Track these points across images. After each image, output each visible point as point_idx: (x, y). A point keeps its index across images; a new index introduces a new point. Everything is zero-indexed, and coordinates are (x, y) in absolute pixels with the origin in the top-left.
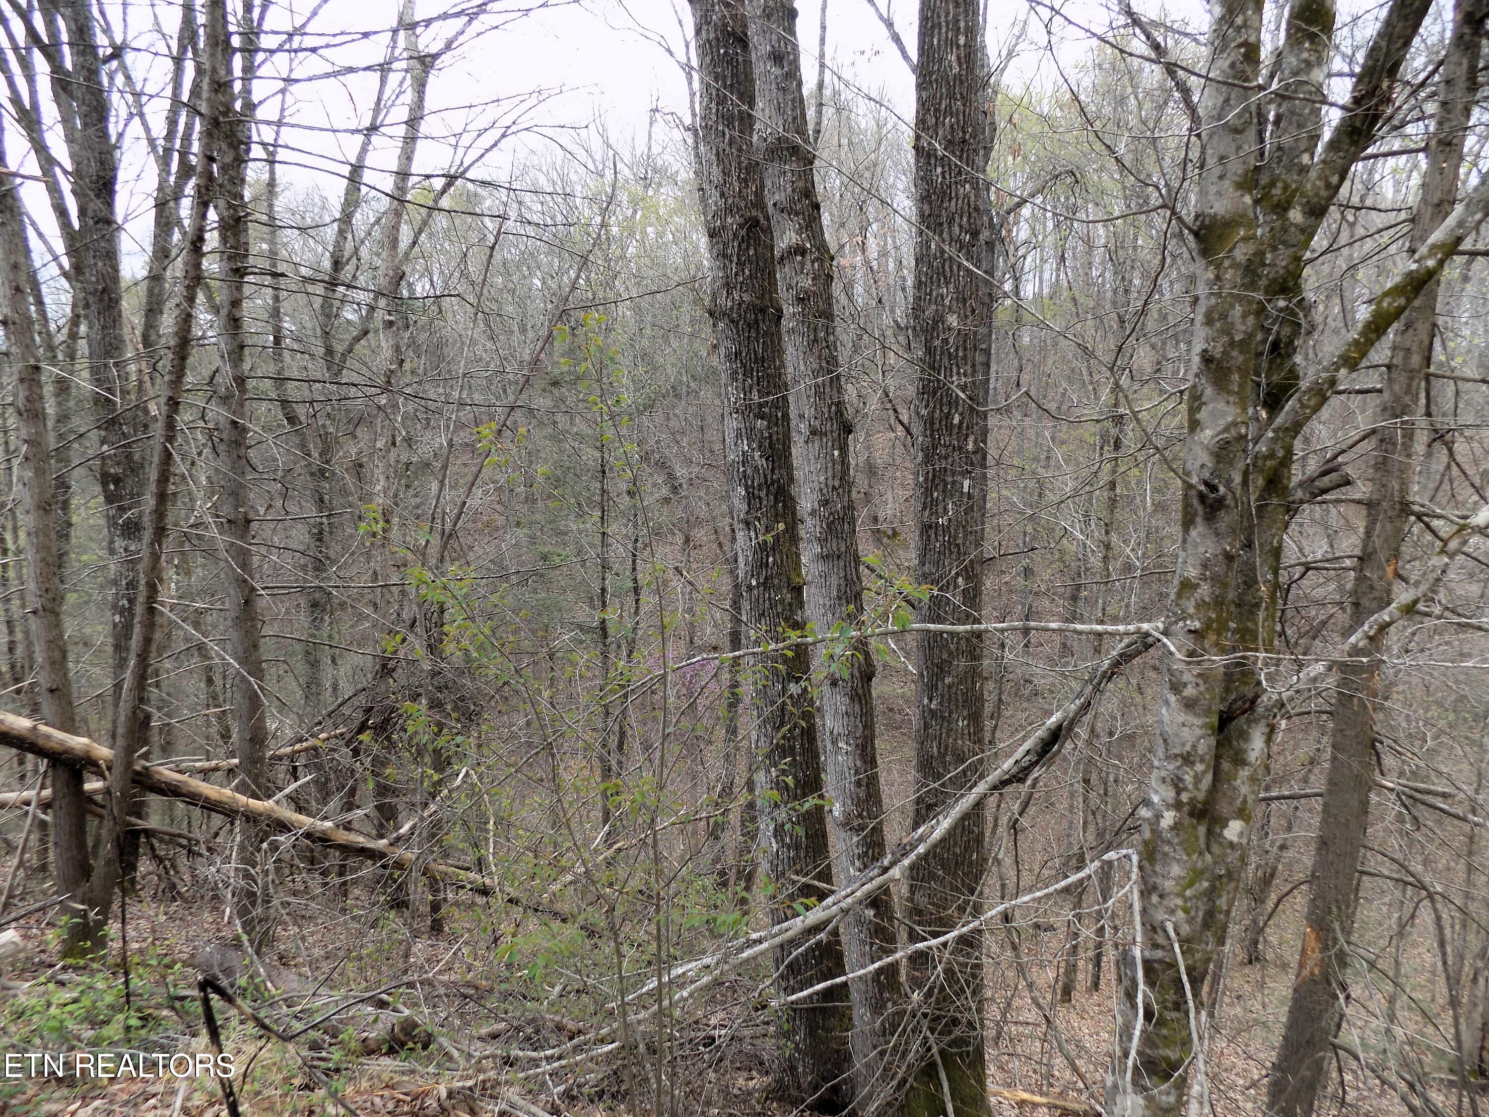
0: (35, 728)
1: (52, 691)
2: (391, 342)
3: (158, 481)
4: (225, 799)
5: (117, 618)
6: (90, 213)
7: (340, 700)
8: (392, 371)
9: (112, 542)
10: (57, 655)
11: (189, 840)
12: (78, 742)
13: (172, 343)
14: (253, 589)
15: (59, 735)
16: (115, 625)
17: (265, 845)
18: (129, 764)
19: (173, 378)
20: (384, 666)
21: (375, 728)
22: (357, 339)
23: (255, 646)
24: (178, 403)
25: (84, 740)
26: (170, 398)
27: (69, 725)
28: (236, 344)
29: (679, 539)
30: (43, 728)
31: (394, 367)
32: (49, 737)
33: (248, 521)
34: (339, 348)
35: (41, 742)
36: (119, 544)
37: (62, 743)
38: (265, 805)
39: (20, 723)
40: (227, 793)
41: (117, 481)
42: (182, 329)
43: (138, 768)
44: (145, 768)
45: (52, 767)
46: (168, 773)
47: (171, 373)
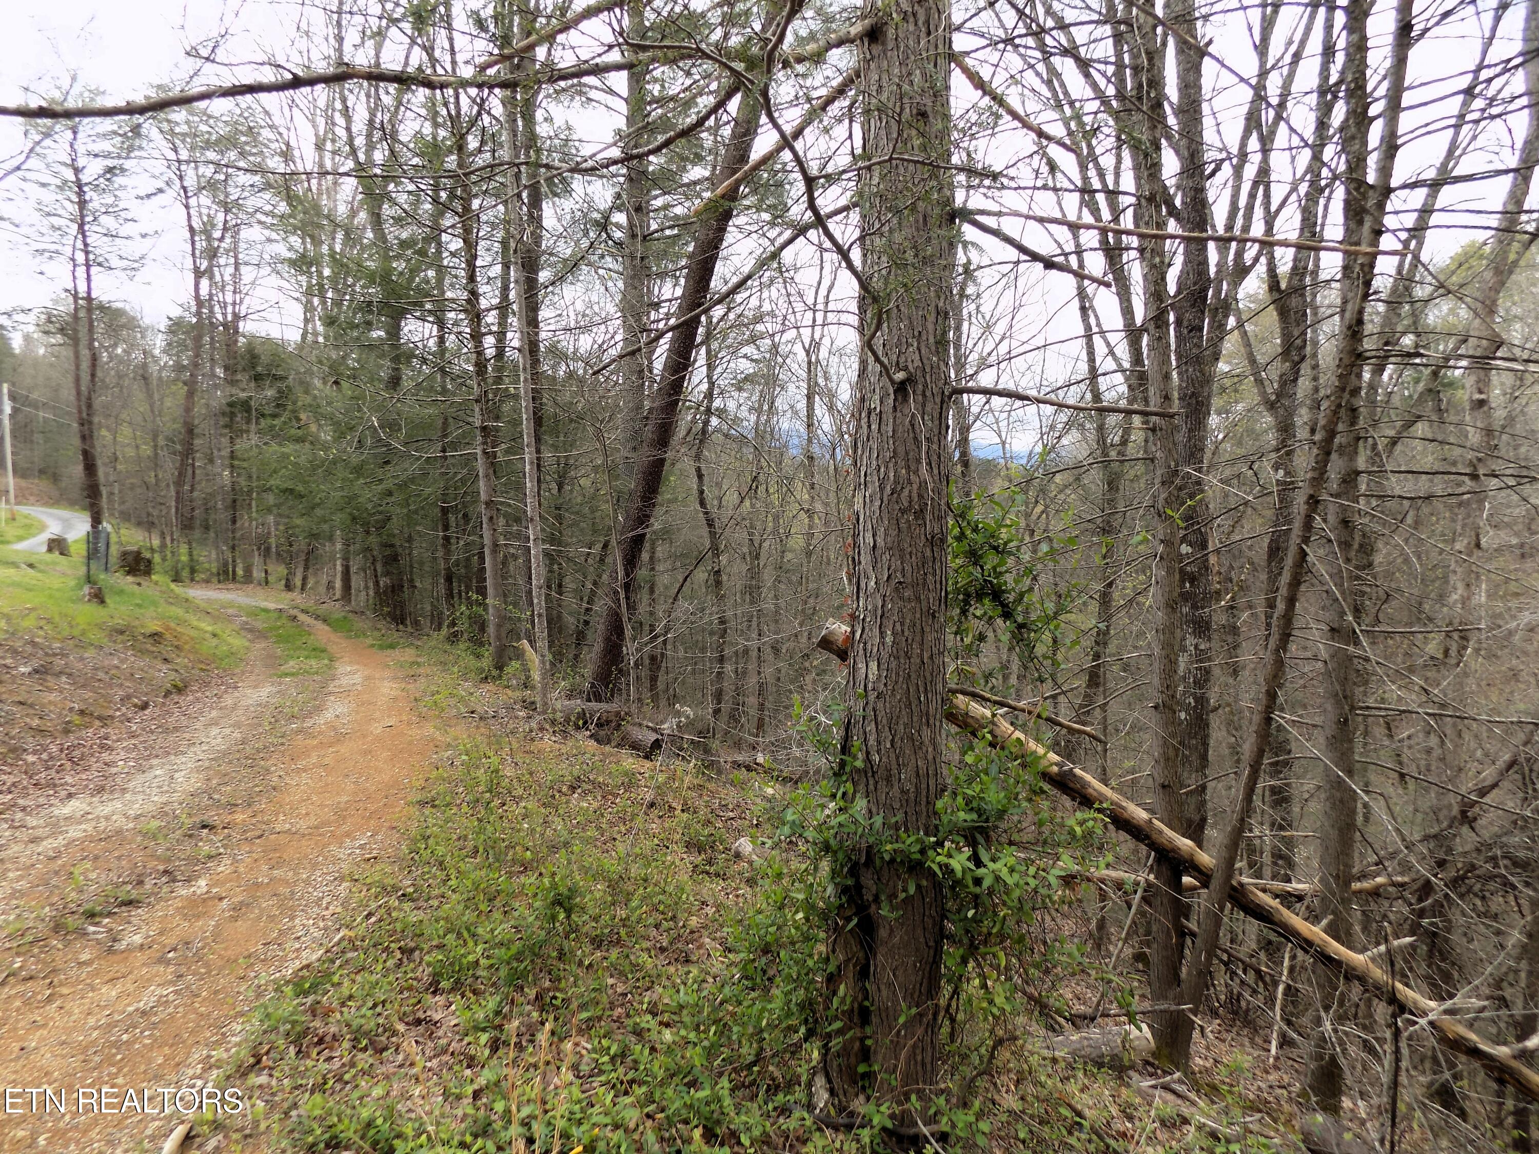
0: (1150, 820)
1: (1164, 786)
2: (1480, 425)
3: (1290, 585)
4: (1317, 940)
6: (1185, 323)
10: (1170, 752)
12: (1185, 843)
14: (1353, 708)
15: (1168, 833)
18: (1228, 876)
19: (1316, 474)
20: (1463, 812)
23: (1350, 772)
24: (1318, 502)
25: (1189, 843)
26: (1311, 497)
28: (1352, 435)
30: (1156, 822)
31: (1482, 454)
32: (1161, 832)
35: (1154, 836)
36: (1190, 641)
37: (1170, 840)
38: (1358, 959)
39: (1141, 815)
40: (1316, 932)
41: (1193, 579)
42: (1330, 422)
43: (1234, 883)
44: (1241, 885)
45: (1158, 860)
46: (1260, 894)
47: (1314, 469)
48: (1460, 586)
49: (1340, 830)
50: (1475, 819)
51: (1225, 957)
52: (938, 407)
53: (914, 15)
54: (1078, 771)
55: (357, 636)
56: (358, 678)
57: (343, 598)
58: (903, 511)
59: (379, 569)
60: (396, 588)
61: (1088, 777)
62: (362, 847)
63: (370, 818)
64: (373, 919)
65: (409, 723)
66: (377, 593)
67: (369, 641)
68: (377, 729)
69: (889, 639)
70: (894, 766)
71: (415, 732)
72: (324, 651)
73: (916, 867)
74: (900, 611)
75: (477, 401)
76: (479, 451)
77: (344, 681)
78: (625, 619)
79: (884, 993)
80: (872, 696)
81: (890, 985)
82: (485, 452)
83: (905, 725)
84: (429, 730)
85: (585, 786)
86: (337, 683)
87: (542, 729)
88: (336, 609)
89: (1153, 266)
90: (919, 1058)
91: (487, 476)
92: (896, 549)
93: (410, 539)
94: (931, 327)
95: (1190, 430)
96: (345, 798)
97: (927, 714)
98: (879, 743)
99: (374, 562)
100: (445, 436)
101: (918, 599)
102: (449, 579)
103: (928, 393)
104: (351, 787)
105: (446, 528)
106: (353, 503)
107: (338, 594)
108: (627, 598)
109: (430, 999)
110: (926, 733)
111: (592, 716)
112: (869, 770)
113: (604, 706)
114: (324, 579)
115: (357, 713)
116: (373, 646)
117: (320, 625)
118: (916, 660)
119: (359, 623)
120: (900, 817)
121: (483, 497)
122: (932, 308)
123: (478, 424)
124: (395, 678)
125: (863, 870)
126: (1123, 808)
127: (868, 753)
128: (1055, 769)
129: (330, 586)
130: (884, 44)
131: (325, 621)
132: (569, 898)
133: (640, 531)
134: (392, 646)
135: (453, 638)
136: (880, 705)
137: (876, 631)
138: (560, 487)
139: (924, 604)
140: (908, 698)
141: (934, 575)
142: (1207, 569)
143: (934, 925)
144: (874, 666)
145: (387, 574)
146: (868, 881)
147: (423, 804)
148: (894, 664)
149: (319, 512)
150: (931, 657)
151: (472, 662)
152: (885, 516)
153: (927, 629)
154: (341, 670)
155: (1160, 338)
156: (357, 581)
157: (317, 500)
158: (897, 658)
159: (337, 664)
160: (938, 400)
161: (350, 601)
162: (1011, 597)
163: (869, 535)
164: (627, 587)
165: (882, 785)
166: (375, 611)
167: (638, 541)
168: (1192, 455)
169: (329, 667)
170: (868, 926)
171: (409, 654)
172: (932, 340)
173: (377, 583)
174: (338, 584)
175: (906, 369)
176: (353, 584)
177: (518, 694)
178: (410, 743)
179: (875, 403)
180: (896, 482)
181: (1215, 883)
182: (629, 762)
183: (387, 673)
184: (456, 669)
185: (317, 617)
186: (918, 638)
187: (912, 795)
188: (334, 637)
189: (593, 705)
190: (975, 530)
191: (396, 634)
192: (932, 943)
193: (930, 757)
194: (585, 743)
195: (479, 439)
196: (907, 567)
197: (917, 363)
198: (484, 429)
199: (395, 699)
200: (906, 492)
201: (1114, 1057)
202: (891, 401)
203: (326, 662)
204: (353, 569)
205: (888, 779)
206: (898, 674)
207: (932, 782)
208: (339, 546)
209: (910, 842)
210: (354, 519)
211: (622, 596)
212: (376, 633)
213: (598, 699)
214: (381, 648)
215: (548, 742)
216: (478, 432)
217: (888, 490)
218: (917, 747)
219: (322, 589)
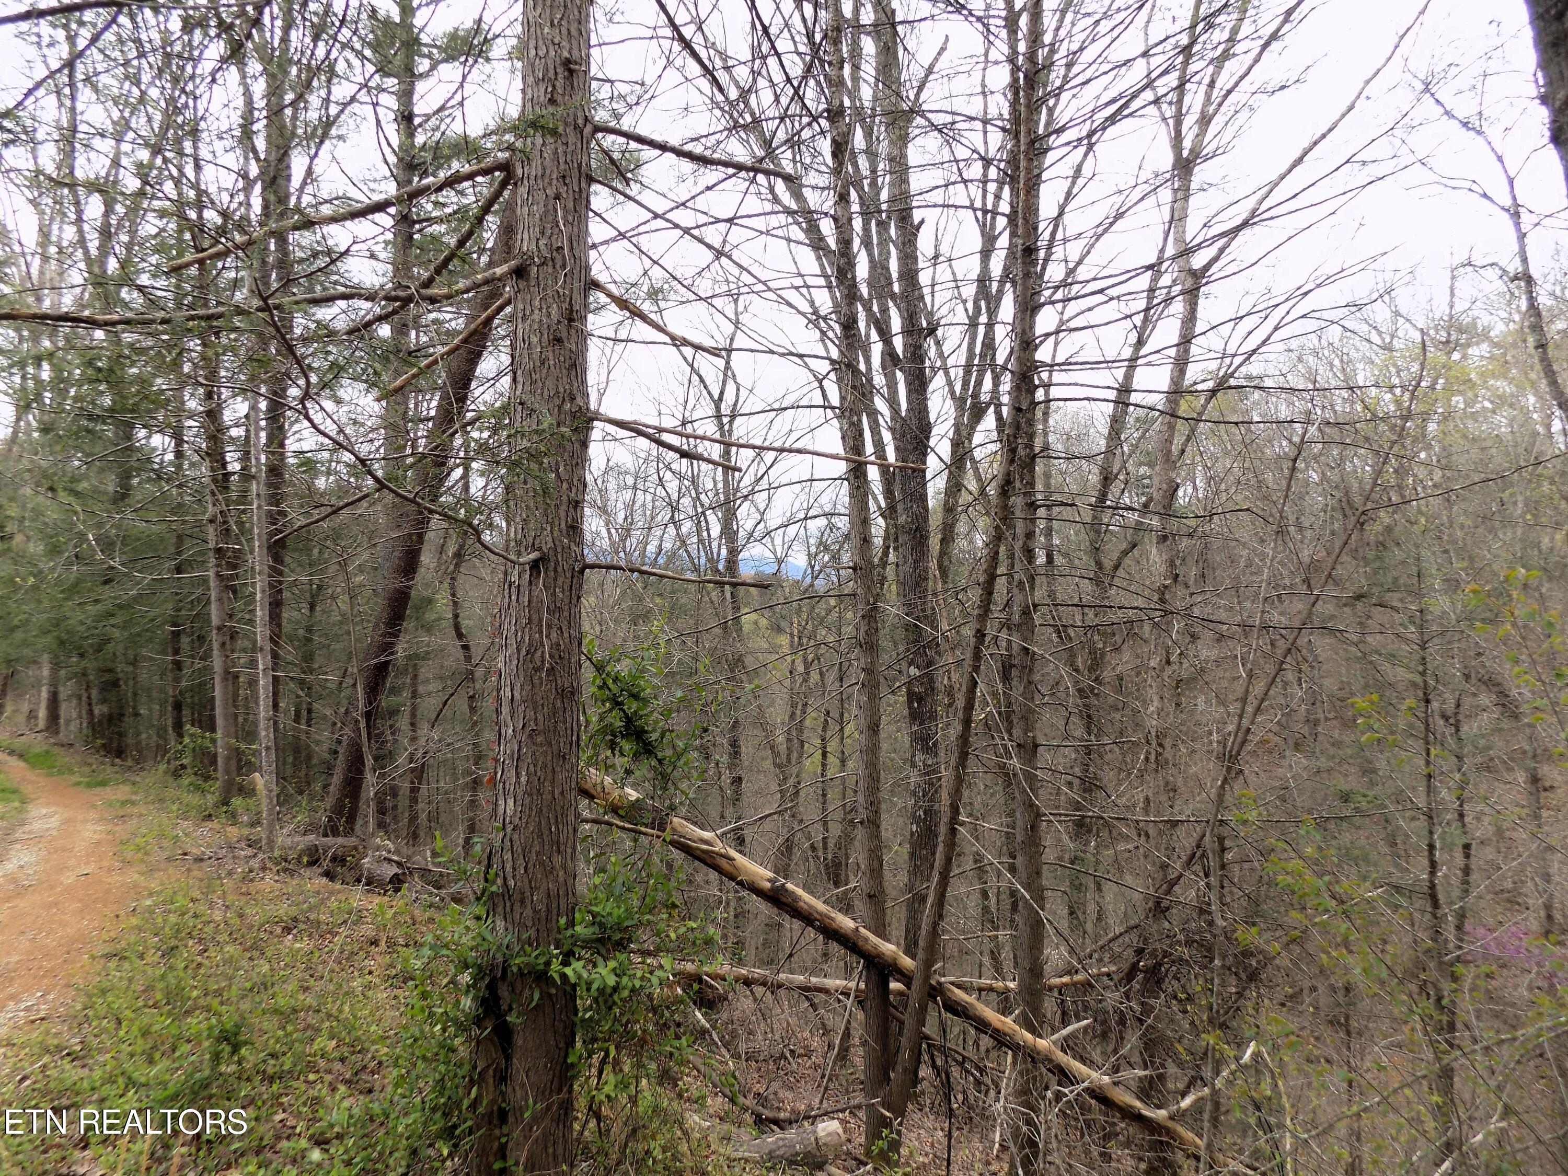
0: (857, 929)
1: (870, 896)
2: (1165, 557)
3: (965, 708)
4: (1007, 1030)
5: (914, 828)
7: (1111, 935)
8: (1166, 587)
9: (913, 756)
10: (876, 865)
11: (964, 1057)
12: (888, 948)
13: (981, 580)
14: (1038, 815)
15: (873, 939)
16: (912, 834)
17: (1049, 1094)
18: (927, 977)
19: (980, 612)
20: (1158, 904)
21: (1146, 972)
22: (1125, 553)
23: (1038, 873)
24: (984, 635)
25: (892, 947)
26: (978, 631)
27: (881, 931)
28: (1029, 573)
29: (1521, 777)
30: (862, 930)
31: (1168, 582)
32: (866, 940)
33: (1036, 746)
34: (1108, 564)
35: (861, 943)
36: (919, 757)
37: (875, 947)
38: (1042, 1044)
39: (846, 923)
40: (1007, 1023)
41: (920, 699)
42: (990, 566)
43: (933, 982)
44: (940, 984)
45: (867, 967)
46: (956, 991)
47: (979, 607)
48: (1156, 698)
49: (1032, 927)
50: (1168, 909)
51: (960, 1058)
52: (568, 581)
53: (553, 260)
54: (790, 886)
55: (60, 773)
56: (54, 822)
57: (47, 729)
58: (536, 669)
59: (94, 693)
60: (114, 718)
61: (799, 891)
62: (27, 1009)
63: (44, 976)
64: (28, 1082)
65: (110, 870)
66: (91, 724)
67: (76, 778)
68: (69, 878)
69: (523, 779)
70: (527, 890)
71: (116, 879)
72: (14, 792)
73: (541, 977)
74: (534, 754)
75: (211, 521)
76: (211, 574)
77: (37, 826)
78: (365, 749)
79: (519, 1094)
80: (509, 829)
81: (523, 1085)
82: (218, 575)
83: (538, 853)
84: (133, 876)
85: (302, 926)
86: (27, 828)
87: (264, 869)
88: (37, 742)
89: (852, 424)
90: (551, 1150)
91: (220, 600)
92: (531, 702)
93: (134, 663)
94: (562, 514)
95: (916, 562)
96: (15, 958)
97: (558, 842)
98: (514, 869)
99: (88, 688)
100: (179, 553)
101: (550, 744)
102: (178, 706)
103: (560, 570)
104: (25, 944)
105: (176, 652)
106: (63, 624)
107: (42, 724)
108: (368, 726)
109: (78, 1154)
110: (557, 860)
111: (325, 852)
112: (507, 893)
113: (340, 840)
114: (25, 707)
115: (47, 861)
116: (79, 783)
117: (13, 761)
118: (547, 797)
119: (64, 758)
120: (532, 932)
121: (215, 621)
122: (565, 498)
123: (212, 545)
124: (101, 820)
125: (500, 984)
126: (832, 919)
127: (505, 879)
128: (768, 885)
129: (32, 715)
130: (527, 280)
131: (21, 756)
132: (236, 1034)
133: (383, 659)
134: (103, 784)
135: (177, 774)
136: (516, 837)
137: (513, 772)
138: (312, 607)
139: (555, 748)
140: (540, 830)
141: (565, 722)
142: (933, 689)
143: (565, 1028)
144: (511, 802)
145: (104, 701)
146: (504, 992)
147: (109, 956)
148: (527, 801)
149: (19, 635)
150: (562, 793)
151: (194, 799)
152: (521, 671)
153: (558, 769)
154: (34, 813)
155: (858, 488)
156: (68, 710)
157: (16, 622)
158: (530, 795)
159: (30, 807)
160: (569, 575)
161: (57, 732)
162: (654, 736)
163: (508, 689)
164: (368, 715)
165: (517, 906)
166: (87, 743)
167: (381, 670)
168: (918, 584)
169: (20, 811)
170: (504, 1034)
171: (123, 792)
172: (563, 525)
173: (91, 712)
174: (42, 713)
175: (540, 549)
176: (62, 713)
177: (245, 831)
178: (108, 891)
179: (514, 578)
180: (530, 645)
181: (916, 984)
182: (358, 897)
183: (93, 815)
184: (175, 808)
185: (12, 753)
186: (550, 775)
187: (543, 914)
188: (31, 775)
189: (330, 840)
190: (616, 680)
191: (109, 769)
192: (562, 1045)
193: (561, 879)
194: (314, 882)
195: (213, 561)
196: (540, 717)
197: (550, 544)
198: (218, 550)
199: (98, 843)
200: (539, 653)
201: (807, 1154)
202: (527, 576)
203: (16, 804)
204: (62, 696)
205: (522, 901)
206: (531, 809)
207: (563, 902)
208: (46, 672)
209: (534, 957)
210: (62, 643)
211: (362, 725)
212: (86, 770)
213: (335, 833)
214: (89, 785)
215: (269, 882)
216: (211, 554)
217: (523, 652)
218: (549, 872)
219: (21, 719)
